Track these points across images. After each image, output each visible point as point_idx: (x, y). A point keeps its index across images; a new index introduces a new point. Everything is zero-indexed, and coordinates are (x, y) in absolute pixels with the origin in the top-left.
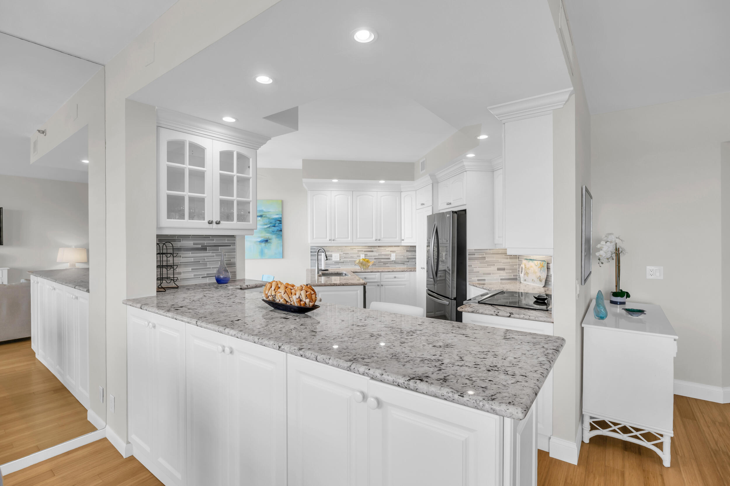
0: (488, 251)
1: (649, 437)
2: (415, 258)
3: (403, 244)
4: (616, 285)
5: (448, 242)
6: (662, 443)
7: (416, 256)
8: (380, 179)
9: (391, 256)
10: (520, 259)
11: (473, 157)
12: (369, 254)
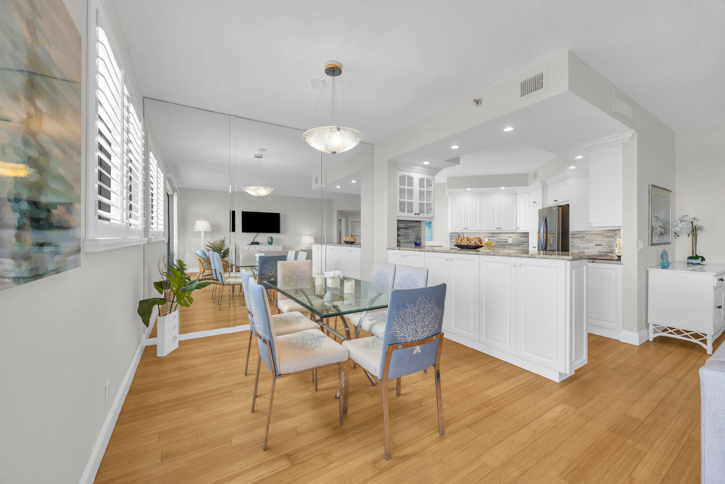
0: (587, 232)
1: (696, 336)
2: (528, 242)
3: (518, 232)
4: (693, 252)
5: (555, 230)
6: (706, 340)
7: (529, 240)
8: (501, 187)
9: (508, 240)
10: (615, 238)
11: (574, 168)
12: (491, 238)
